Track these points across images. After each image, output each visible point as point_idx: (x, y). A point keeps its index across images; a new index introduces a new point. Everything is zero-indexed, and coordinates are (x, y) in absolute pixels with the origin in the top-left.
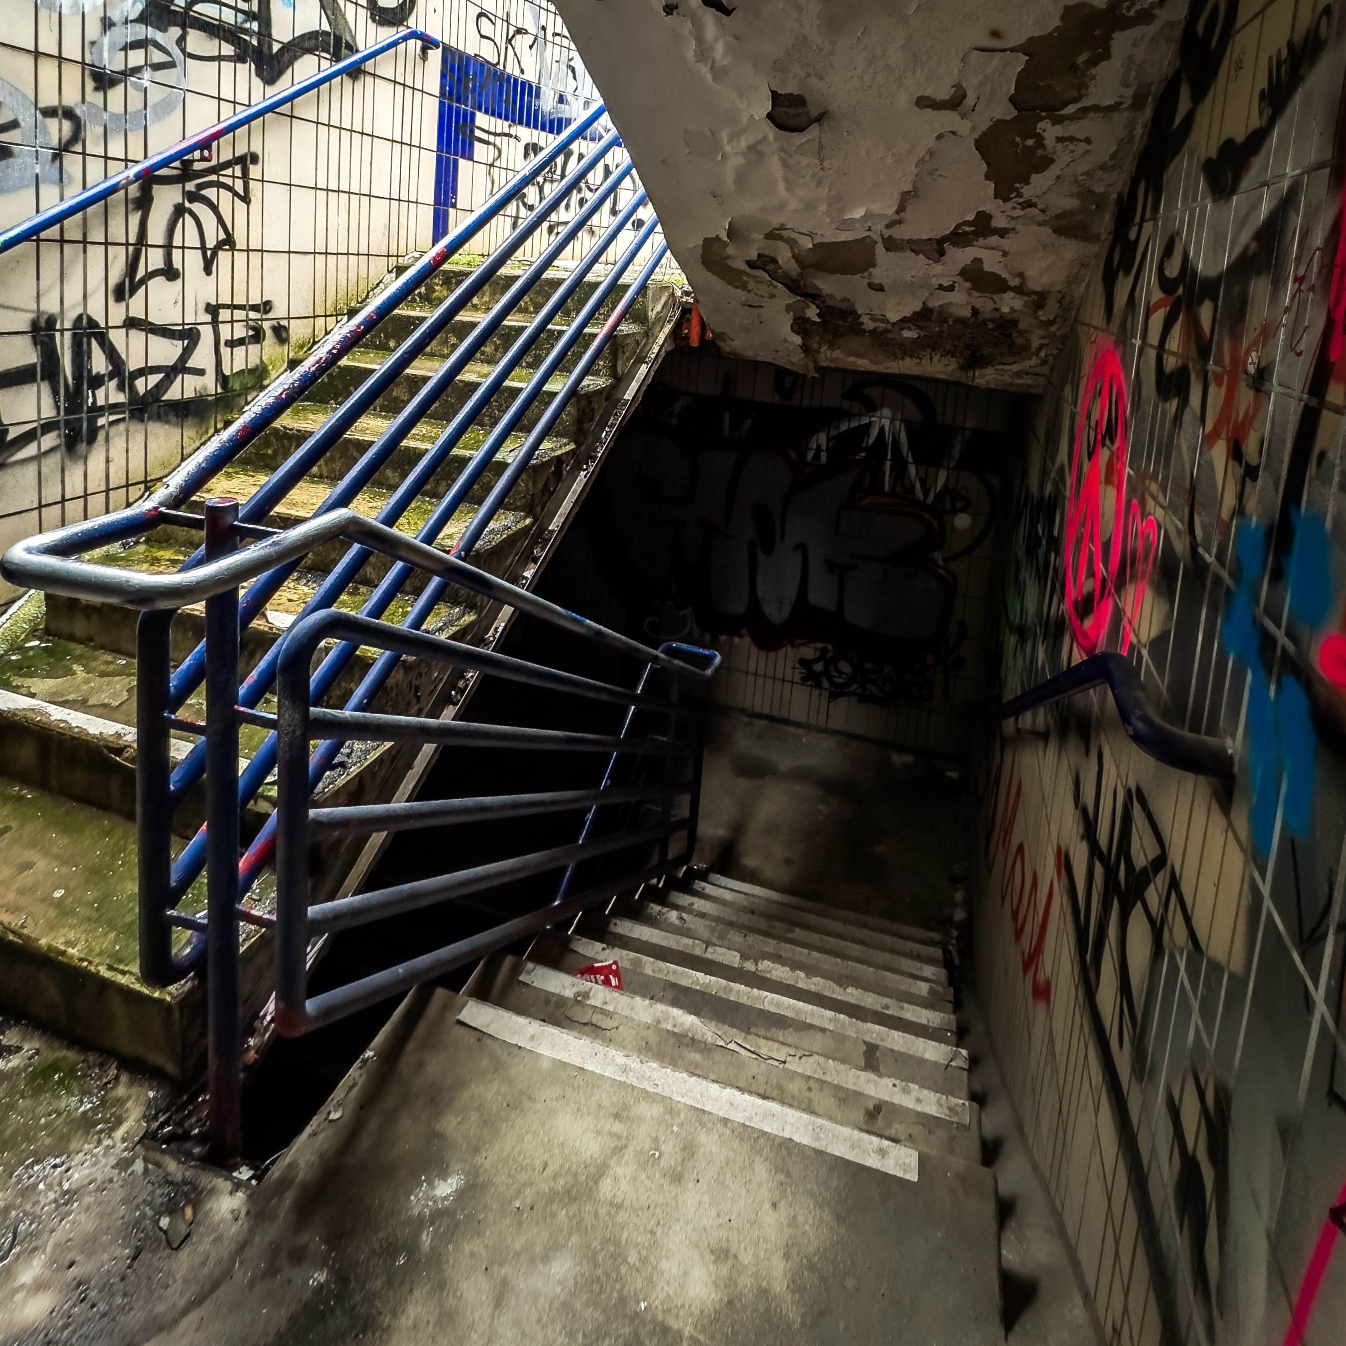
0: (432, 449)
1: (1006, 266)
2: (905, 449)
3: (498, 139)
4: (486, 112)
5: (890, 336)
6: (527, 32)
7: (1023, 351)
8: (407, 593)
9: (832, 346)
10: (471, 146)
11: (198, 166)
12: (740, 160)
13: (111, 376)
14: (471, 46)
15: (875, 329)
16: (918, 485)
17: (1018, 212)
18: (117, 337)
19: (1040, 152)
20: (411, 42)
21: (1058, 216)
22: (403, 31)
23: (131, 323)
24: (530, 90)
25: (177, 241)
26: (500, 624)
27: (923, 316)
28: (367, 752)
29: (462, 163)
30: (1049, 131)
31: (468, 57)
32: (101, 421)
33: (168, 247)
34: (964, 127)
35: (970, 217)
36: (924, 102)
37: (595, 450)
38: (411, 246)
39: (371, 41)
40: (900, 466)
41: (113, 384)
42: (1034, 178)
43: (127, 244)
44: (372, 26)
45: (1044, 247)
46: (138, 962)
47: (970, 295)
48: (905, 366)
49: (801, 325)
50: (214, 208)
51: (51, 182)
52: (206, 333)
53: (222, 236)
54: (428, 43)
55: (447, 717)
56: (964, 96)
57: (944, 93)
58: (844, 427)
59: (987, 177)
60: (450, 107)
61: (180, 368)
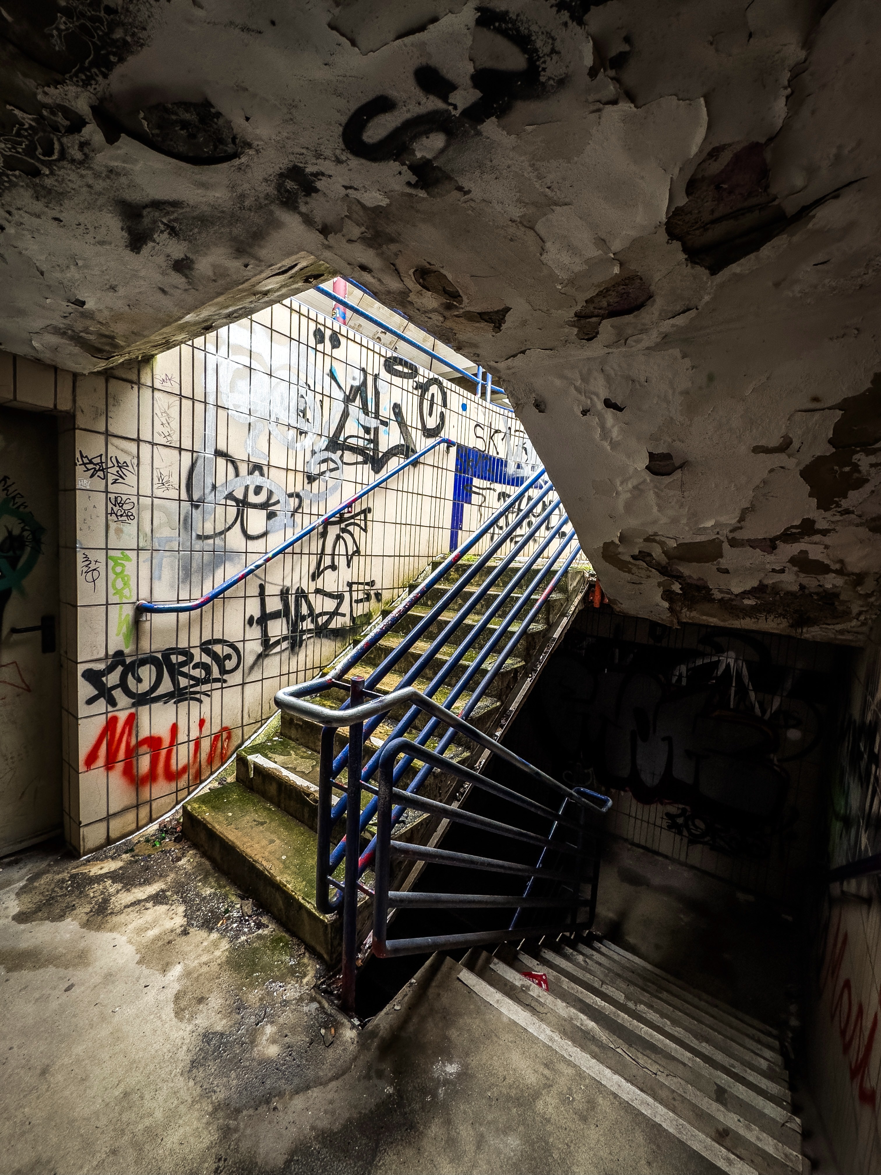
0: (450, 660)
1: (828, 555)
2: (746, 680)
3: (484, 491)
4: (478, 477)
5: (734, 603)
6: (500, 432)
7: (846, 615)
8: (435, 736)
9: (690, 609)
10: (471, 496)
11: (346, 516)
12: (629, 495)
13: (309, 616)
14: (472, 442)
15: (722, 598)
16: (757, 705)
17: (838, 518)
18: (311, 597)
19: (856, 475)
20: (442, 445)
21: (873, 519)
22: (438, 439)
23: (318, 591)
24: (502, 463)
25: (337, 552)
26: (483, 760)
27: (760, 590)
28: (415, 818)
29: (466, 506)
30: (863, 461)
31: (470, 449)
32: (304, 637)
33: (333, 555)
34: (791, 463)
35: (797, 522)
36: (758, 450)
37: (536, 666)
38: (439, 551)
39: (423, 447)
40: (742, 691)
41: (309, 620)
42: (851, 494)
43: (317, 554)
44: (423, 438)
45: (861, 541)
46: (315, 899)
47: (798, 576)
48: (747, 623)
49: (668, 595)
50: (352, 535)
51: (290, 526)
52: (347, 595)
53: (355, 549)
54: (450, 444)
55: (455, 806)
56: (791, 442)
57: (775, 441)
58: (699, 662)
59: (811, 495)
60: (460, 476)
61: (335, 613)
